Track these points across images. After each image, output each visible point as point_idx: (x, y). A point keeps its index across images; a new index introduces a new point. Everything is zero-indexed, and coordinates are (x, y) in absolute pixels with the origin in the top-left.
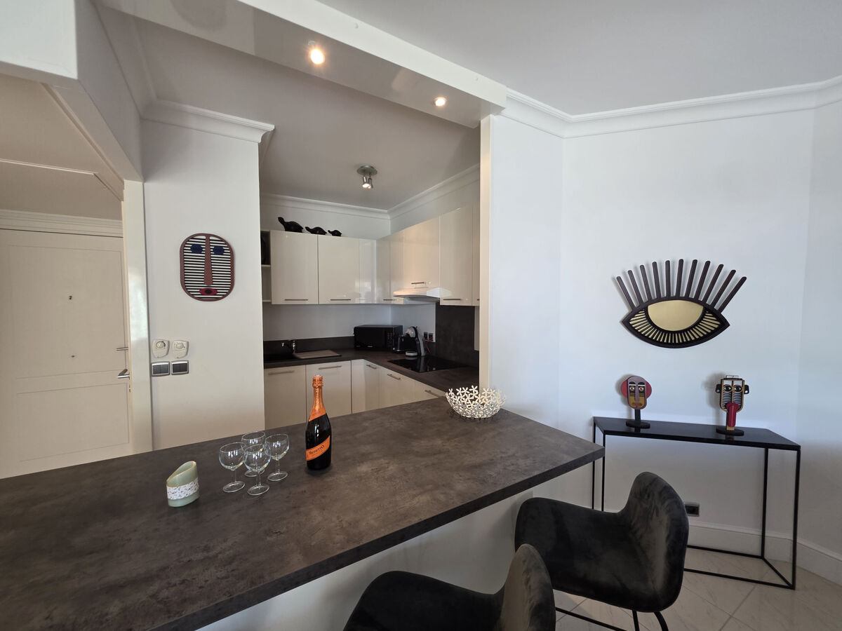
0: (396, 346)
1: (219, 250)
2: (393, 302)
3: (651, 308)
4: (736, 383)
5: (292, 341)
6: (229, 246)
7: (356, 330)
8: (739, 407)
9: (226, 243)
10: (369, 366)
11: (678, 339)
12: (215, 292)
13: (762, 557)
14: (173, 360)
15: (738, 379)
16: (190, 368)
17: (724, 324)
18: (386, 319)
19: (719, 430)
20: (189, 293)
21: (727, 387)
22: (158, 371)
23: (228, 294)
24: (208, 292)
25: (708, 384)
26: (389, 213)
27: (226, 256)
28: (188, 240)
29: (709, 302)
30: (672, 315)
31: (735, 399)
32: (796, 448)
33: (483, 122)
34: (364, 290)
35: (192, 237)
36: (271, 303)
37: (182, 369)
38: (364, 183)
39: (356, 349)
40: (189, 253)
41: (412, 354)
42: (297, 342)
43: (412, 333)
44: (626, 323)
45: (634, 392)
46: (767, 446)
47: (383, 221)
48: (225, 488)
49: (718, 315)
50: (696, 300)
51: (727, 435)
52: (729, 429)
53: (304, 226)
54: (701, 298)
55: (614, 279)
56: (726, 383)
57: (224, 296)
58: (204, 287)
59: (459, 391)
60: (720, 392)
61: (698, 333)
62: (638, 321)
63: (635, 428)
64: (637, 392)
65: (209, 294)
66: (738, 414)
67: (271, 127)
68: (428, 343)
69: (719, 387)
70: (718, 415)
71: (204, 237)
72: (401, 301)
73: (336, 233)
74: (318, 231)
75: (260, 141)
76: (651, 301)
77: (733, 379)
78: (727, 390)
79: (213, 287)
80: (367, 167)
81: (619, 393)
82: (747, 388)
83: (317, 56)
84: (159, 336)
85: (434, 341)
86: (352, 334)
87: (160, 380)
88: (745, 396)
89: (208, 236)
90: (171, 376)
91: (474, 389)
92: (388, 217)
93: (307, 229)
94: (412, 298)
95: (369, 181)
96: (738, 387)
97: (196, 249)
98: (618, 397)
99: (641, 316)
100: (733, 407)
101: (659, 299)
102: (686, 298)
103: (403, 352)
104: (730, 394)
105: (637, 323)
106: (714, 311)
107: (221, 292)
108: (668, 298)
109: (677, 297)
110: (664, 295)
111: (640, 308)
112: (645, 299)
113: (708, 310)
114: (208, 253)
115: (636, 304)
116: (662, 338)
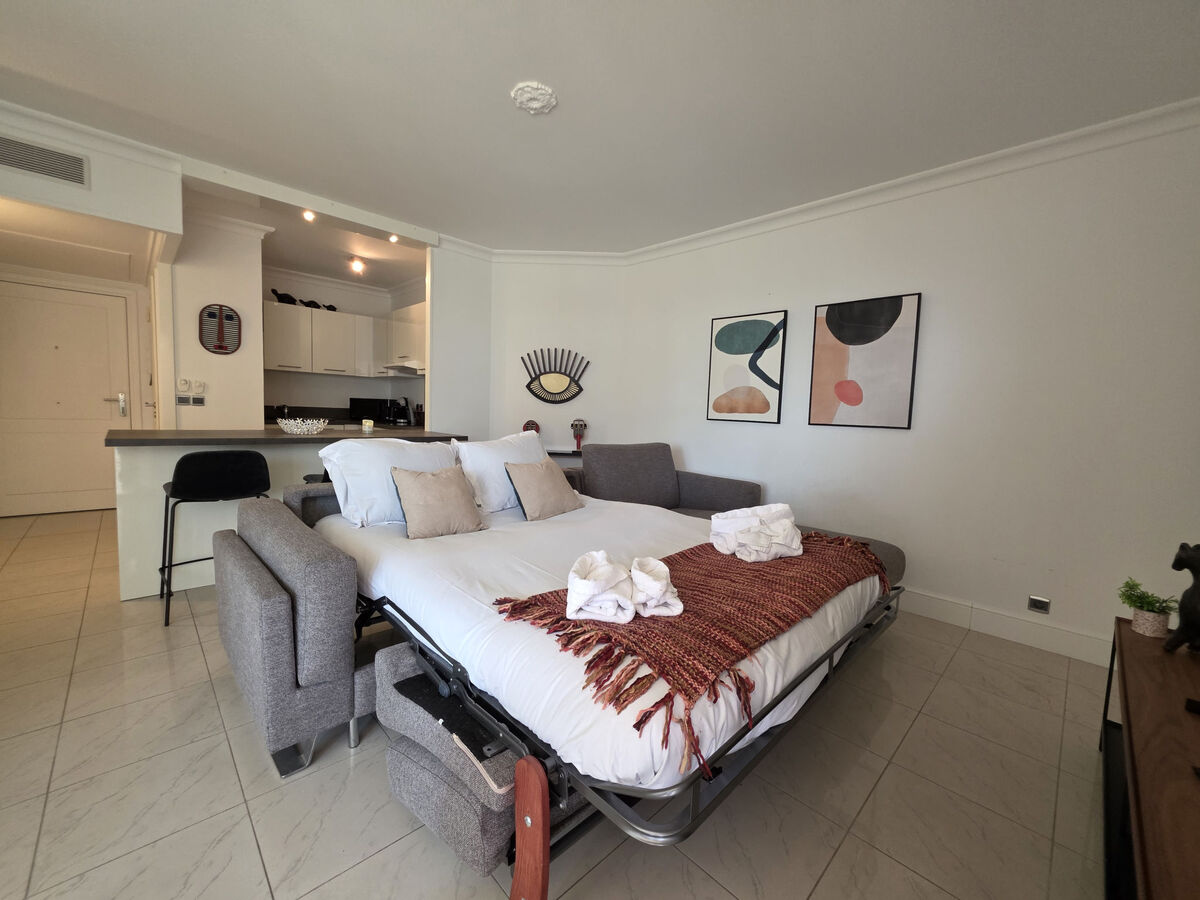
0: (389, 415)
1: (230, 318)
3: (541, 378)
4: (581, 423)
5: (284, 407)
6: (237, 315)
7: (353, 401)
8: (583, 437)
9: (235, 313)
11: (558, 398)
12: (226, 348)
14: (192, 394)
16: (206, 402)
17: (581, 390)
19: (573, 451)
20: (205, 347)
21: (578, 425)
22: (182, 401)
23: (236, 350)
24: (220, 347)
25: (571, 425)
26: (389, 292)
27: (235, 322)
28: (205, 308)
29: (572, 375)
30: (554, 383)
31: (581, 432)
34: (366, 368)
35: (209, 306)
37: (199, 401)
40: (206, 318)
41: (401, 421)
42: (289, 408)
43: (402, 403)
44: (528, 386)
47: (383, 299)
49: (577, 383)
50: (569, 376)
53: (297, 299)
54: (568, 372)
55: (520, 358)
56: (577, 423)
57: (233, 352)
58: (217, 343)
60: (576, 429)
61: (568, 395)
62: (535, 385)
65: (221, 348)
66: (582, 440)
67: (273, 229)
69: (575, 426)
71: (218, 307)
72: (391, 373)
73: (331, 308)
74: (312, 304)
75: (263, 239)
76: (541, 374)
77: (579, 421)
79: (224, 344)
82: (587, 424)
83: (309, 216)
84: (182, 377)
86: (347, 405)
87: (184, 408)
88: (585, 430)
89: (221, 306)
90: (191, 405)
92: (389, 296)
93: (301, 301)
96: (582, 425)
97: (212, 315)
99: (536, 383)
100: (579, 437)
101: (546, 373)
102: (560, 372)
103: (395, 423)
104: (579, 430)
105: (533, 387)
106: (575, 381)
107: (231, 348)
108: (551, 372)
109: (555, 372)
110: (548, 370)
111: (535, 378)
112: (538, 373)
113: (572, 379)
114: (221, 319)
115: (533, 376)
116: (548, 397)
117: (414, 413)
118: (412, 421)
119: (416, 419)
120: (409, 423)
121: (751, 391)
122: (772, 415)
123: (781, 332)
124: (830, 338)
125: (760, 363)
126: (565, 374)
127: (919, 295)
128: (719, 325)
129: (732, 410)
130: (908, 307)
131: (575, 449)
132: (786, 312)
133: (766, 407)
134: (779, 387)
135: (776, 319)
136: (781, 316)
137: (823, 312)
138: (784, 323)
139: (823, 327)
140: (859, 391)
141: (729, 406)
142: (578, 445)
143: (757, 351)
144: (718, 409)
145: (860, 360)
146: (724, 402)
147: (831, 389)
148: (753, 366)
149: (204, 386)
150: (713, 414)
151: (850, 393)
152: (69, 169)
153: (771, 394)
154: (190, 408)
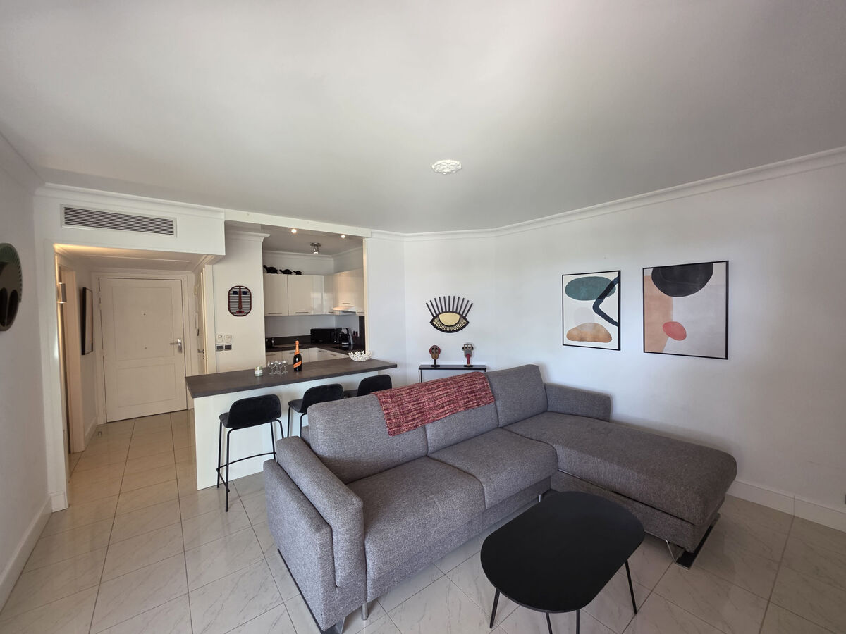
0: (336, 340)
1: (245, 293)
2: (334, 314)
3: (440, 316)
4: (469, 346)
5: (271, 339)
7: (312, 330)
8: (471, 356)
9: (248, 290)
10: (321, 351)
11: (452, 329)
12: (243, 312)
14: (224, 343)
15: (471, 344)
16: (232, 347)
17: (468, 323)
18: (332, 324)
20: (231, 313)
22: (219, 348)
23: (249, 313)
24: (240, 312)
25: (462, 347)
26: (332, 257)
27: (248, 295)
28: (231, 289)
29: (461, 313)
30: (449, 319)
32: (485, 369)
34: (317, 306)
35: (233, 288)
37: (229, 347)
38: (314, 251)
39: (312, 342)
40: (232, 295)
41: (345, 344)
42: (275, 339)
43: (345, 332)
44: (431, 322)
47: (329, 262)
49: (465, 318)
50: (459, 314)
51: (467, 367)
52: (468, 365)
53: (278, 269)
54: (458, 311)
55: (425, 303)
56: (466, 346)
57: (247, 314)
58: (238, 310)
59: (356, 353)
60: (466, 350)
61: (458, 327)
62: (436, 322)
63: (435, 367)
65: (240, 313)
66: (470, 358)
67: (268, 235)
68: (355, 337)
71: (238, 287)
72: (338, 313)
73: (299, 273)
74: (287, 272)
75: (262, 241)
76: (440, 313)
77: (468, 344)
79: (242, 310)
80: (316, 243)
81: (430, 354)
82: (473, 348)
83: (294, 231)
84: (219, 333)
85: (358, 336)
86: (309, 333)
87: (220, 353)
88: (472, 351)
89: (240, 287)
91: (362, 352)
92: (332, 259)
93: (281, 270)
94: (344, 311)
95: (317, 250)
96: (469, 348)
97: (235, 293)
98: (430, 356)
99: (436, 320)
100: (468, 356)
101: (443, 313)
102: (453, 312)
103: (340, 343)
104: (468, 351)
105: (435, 322)
106: (463, 317)
107: (246, 312)
108: (446, 312)
109: (449, 312)
110: (444, 311)
111: (436, 317)
112: (438, 313)
113: (461, 316)
114: (240, 294)
115: (435, 315)
116: (446, 329)
117: (353, 337)
118: (352, 343)
119: (354, 342)
120: (350, 344)
121: (595, 325)
122: (614, 344)
123: (617, 286)
124: (655, 291)
125: (602, 307)
126: (456, 312)
127: (727, 262)
128: (568, 280)
129: (582, 340)
130: (718, 270)
131: (466, 364)
132: (619, 272)
133: (608, 338)
134: (618, 325)
135: (612, 277)
136: (616, 275)
137: (649, 273)
138: (618, 280)
139: (650, 283)
140: (682, 329)
141: (578, 336)
142: (468, 362)
143: (599, 298)
144: (570, 338)
145: (681, 308)
146: (575, 333)
147: (661, 326)
148: (596, 308)
149: (230, 337)
150: (567, 341)
151: (676, 331)
152: (165, 227)
153: (613, 329)
154: (224, 352)
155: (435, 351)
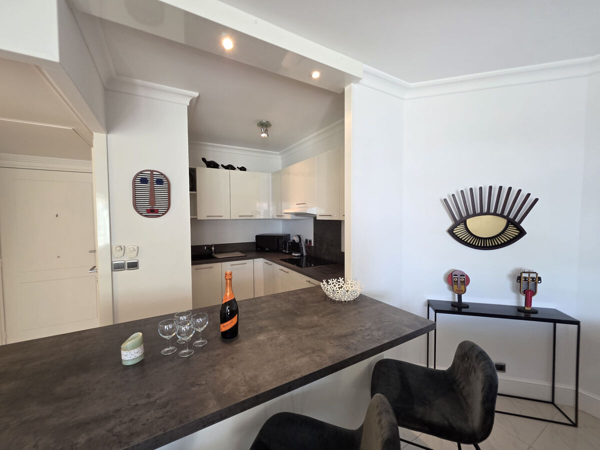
0: (285, 249)
1: (160, 182)
2: (283, 218)
3: (468, 221)
4: (532, 275)
5: (212, 246)
6: (167, 179)
7: (257, 237)
8: (534, 293)
9: (165, 176)
10: (267, 263)
11: (489, 243)
12: (156, 211)
13: (552, 403)
14: (127, 259)
15: (533, 273)
16: (140, 265)
17: (522, 233)
18: (278, 230)
19: (520, 309)
20: (138, 212)
21: (525, 278)
22: (117, 267)
23: (166, 212)
25: (511, 276)
26: (280, 154)
27: (165, 186)
28: (138, 174)
29: (511, 216)
30: (484, 226)
31: (531, 287)
32: (577, 323)
33: (346, 89)
34: (263, 209)
35: (141, 173)
36: (196, 218)
37: (133, 266)
38: (262, 133)
39: (257, 251)
40: (138, 184)
41: (297, 255)
42: (215, 246)
43: (297, 240)
44: (451, 232)
45: (457, 282)
46: (555, 321)
47: (276, 159)
48: (162, 352)
49: (518, 226)
51: (526, 314)
52: (526, 308)
54: (506, 214)
55: (441, 200)
56: (524, 275)
57: (164, 214)
58: (149, 207)
59: (331, 282)
60: (520, 282)
61: (504, 239)
62: (459, 230)
63: (458, 308)
64: (459, 282)
65: (153, 212)
66: (533, 298)
67: (196, 94)
68: (308, 247)
69: (519, 278)
70: (519, 299)
71: (149, 173)
72: (288, 217)
75: (188, 104)
76: (469, 216)
77: (529, 273)
78: (525, 280)
79: (155, 208)
80: (264, 121)
81: (446, 282)
82: (540, 279)
83: (228, 44)
84: (118, 242)
85: (313, 245)
87: (119, 274)
88: (538, 285)
89: (152, 171)
90: (126, 270)
91: (341, 280)
92: (280, 157)
94: (297, 214)
95: (266, 132)
96: (533, 278)
97: (144, 181)
98: (445, 286)
99: (461, 226)
100: (529, 293)
101: (475, 215)
102: (494, 213)
103: (290, 254)
104: (527, 283)
105: (457, 232)
106: (514, 223)
107: (161, 211)
108: (481, 214)
109: (488, 213)
110: (478, 211)
111: (461, 221)
112: (464, 215)
113: (511, 222)
114: (152, 184)
115: (458, 218)
116: (477, 242)
117: (306, 247)
118: (305, 254)
119: (306, 251)
120: (302, 255)
126: (501, 215)
142: (527, 302)
149: (137, 250)
154: (126, 273)
155: (458, 281)
